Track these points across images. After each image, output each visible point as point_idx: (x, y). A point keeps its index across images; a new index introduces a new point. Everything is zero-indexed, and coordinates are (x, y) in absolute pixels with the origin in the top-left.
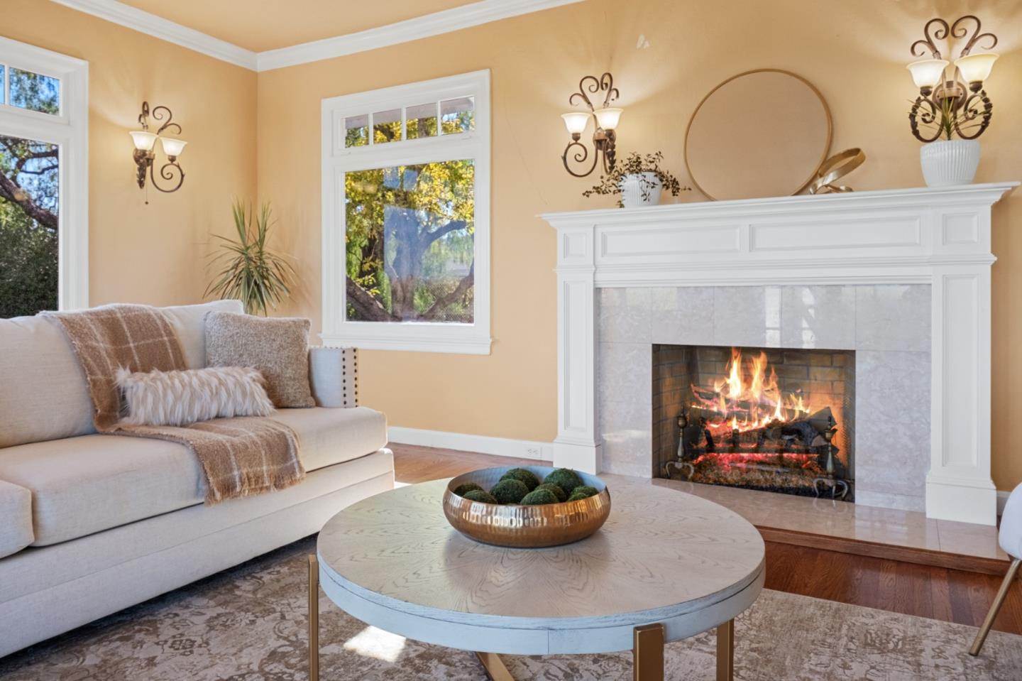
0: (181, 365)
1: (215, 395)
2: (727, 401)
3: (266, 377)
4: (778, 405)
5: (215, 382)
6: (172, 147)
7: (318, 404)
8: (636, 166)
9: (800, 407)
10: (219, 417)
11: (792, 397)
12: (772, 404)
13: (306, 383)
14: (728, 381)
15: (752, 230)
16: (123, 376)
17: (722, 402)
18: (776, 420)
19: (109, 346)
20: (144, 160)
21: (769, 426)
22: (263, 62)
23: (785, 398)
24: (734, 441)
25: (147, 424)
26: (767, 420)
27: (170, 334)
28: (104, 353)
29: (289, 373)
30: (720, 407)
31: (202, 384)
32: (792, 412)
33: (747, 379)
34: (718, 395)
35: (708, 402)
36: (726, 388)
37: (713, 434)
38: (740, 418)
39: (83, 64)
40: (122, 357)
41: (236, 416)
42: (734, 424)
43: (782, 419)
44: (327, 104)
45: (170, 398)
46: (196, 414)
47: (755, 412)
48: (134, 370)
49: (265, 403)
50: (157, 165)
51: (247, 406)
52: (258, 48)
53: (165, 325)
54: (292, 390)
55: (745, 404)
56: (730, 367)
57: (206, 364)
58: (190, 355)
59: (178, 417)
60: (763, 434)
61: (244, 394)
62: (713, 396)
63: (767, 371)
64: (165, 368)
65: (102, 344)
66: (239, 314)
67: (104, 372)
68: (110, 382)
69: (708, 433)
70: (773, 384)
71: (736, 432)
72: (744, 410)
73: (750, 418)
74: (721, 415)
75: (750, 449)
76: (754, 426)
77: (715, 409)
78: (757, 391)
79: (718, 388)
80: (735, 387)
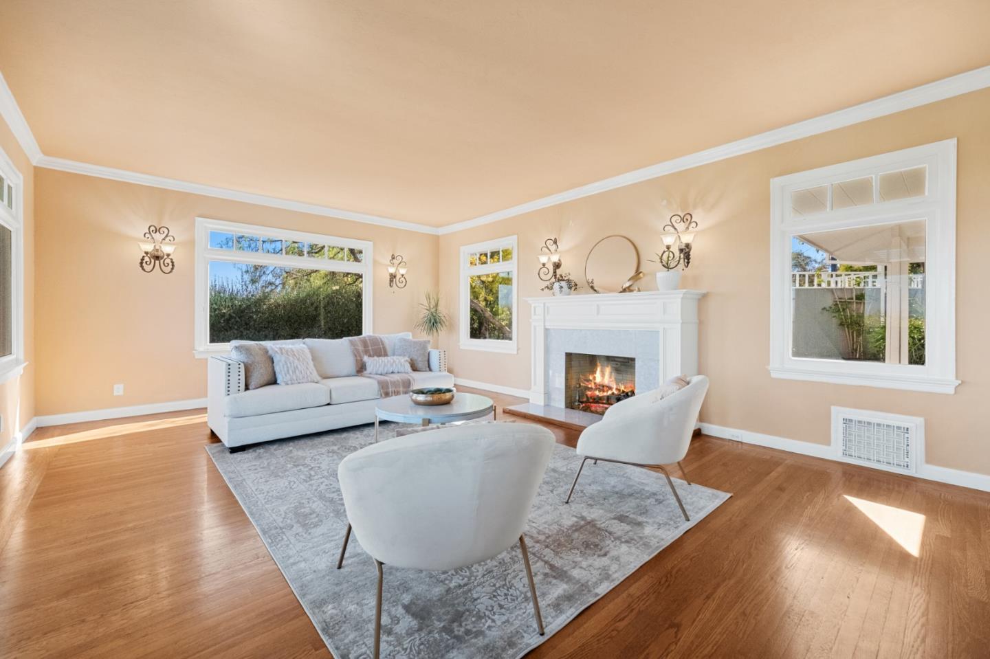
0: (386, 355)
1: (392, 365)
2: (595, 383)
3: (411, 360)
4: (614, 386)
5: (392, 361)
6: (402, 271)
7: (430, 370)
9: (623, 389)
10: (392, 373)
11: (620, 384)
12: (612, 386)
13: (427, 363)
14: (596, 375)
16: (366, 358)
17: (593, 384)
19: (363, 349)
20: (393, 277)
21: (610, 395)
22: (441, 231)
23: (617, 384)
24: (598, 400)
25: (370, 374)
26: (610, 392)
27: (383, 344)
28: (361, 351)
29: (420, 359)
30: (592, 385)
31: (388, 362)
33: (603, 375)
34: (591, 381)
35: (587, 383)
36: (594, 378)
37: (589, 396)
38: (600, 391)
39: (371, 243)
40: (367, 352)
41: (398, 373)
42: (597, 393)
43: (616, 392)
44: (463, 249)
45: (378, 365)
46: (385, 372)
47: (605, 389)
48: (370, 356)
49: (409, 369)
50: (398, 277)
51: (402, 370)
52: (438, 226)
53: (382, 341)
54: (420, 365)
56: (597, 369)
57: (394, 355)
58: (389, 351)
59: (379, 372)
61: (401, 365)
62: (589, 381)
63: (611, 374)
64: (379, 356)
65: (361, 348)
66: (408, 338)
67: (360, 356)
68: (361, 360)
69: (587, 395)
70: (613, 379)
71: (598, 396)
72: (602, 387)
73: (604, 391)
74: (591, 388)
75: (603, 403)
76: (605, 394)
77: (590, 386)
78: (606, 381)
79: (591, 378)
80: (598, 377)
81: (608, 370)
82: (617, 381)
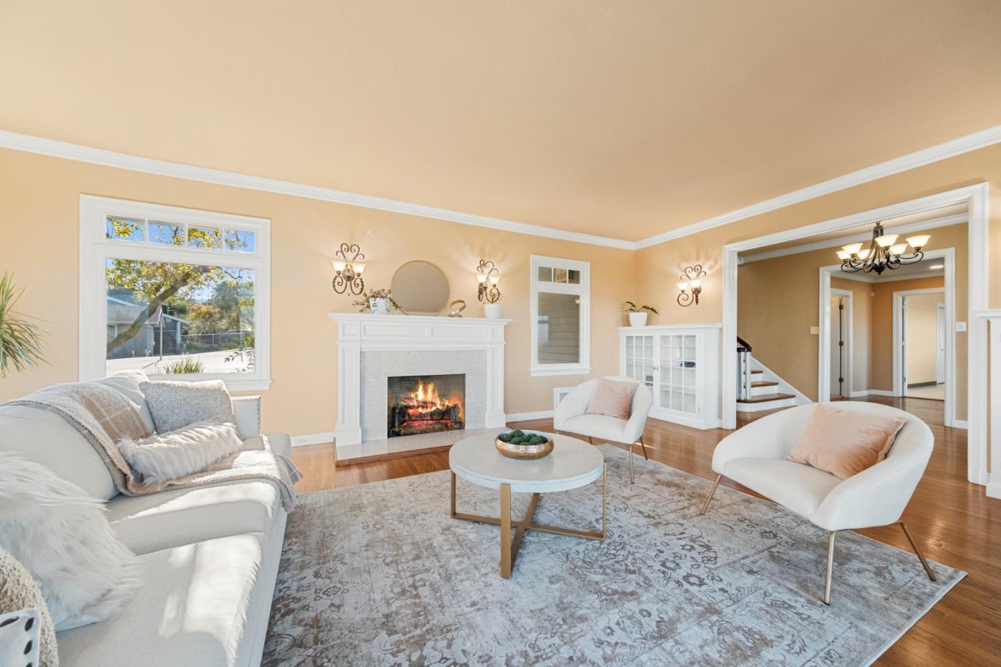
2: (417, 401)
4: (438, 402)
8: (375, 295)
9: (447, 403)
11: (444, 400)
12: (436, 402)
14: (418, 393)
15: (432, 328)
17: (415, 401)
18: (438, 409)
21: (435, 411)
23: (441, 400)
24: (421, 417)
26: (434, 408)
30: (414, 403)
32: (444, 405)
33: (425, 391)
34: (413, 399)
35: (408, 401)
36: (416, 396)
37: (411, 414)
38: (422, 408)
42: (420, 410)
43: (440, 408)
47: (429, 405)
55: (425, 403)
56: (418, 387)
60: (432, 414)
62: (410, 399)
63: (434, 391)
69: (408, 414)
70: (436, 395)
71: (421, 413)
72: (424, 404)
73: (427, 407)
74: (414, 406)
75: (427, 420)
76: (429, 410)
77: (412, 404)
78: (430, 397)
79: (413, 396)
80: (420, 395)
81: (430, 387)
82: (442, 396)
